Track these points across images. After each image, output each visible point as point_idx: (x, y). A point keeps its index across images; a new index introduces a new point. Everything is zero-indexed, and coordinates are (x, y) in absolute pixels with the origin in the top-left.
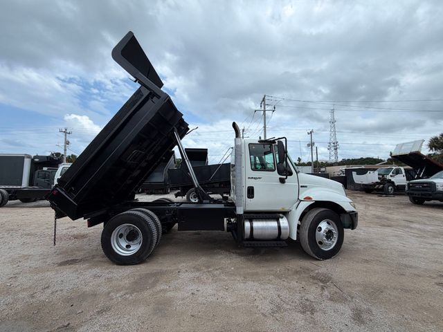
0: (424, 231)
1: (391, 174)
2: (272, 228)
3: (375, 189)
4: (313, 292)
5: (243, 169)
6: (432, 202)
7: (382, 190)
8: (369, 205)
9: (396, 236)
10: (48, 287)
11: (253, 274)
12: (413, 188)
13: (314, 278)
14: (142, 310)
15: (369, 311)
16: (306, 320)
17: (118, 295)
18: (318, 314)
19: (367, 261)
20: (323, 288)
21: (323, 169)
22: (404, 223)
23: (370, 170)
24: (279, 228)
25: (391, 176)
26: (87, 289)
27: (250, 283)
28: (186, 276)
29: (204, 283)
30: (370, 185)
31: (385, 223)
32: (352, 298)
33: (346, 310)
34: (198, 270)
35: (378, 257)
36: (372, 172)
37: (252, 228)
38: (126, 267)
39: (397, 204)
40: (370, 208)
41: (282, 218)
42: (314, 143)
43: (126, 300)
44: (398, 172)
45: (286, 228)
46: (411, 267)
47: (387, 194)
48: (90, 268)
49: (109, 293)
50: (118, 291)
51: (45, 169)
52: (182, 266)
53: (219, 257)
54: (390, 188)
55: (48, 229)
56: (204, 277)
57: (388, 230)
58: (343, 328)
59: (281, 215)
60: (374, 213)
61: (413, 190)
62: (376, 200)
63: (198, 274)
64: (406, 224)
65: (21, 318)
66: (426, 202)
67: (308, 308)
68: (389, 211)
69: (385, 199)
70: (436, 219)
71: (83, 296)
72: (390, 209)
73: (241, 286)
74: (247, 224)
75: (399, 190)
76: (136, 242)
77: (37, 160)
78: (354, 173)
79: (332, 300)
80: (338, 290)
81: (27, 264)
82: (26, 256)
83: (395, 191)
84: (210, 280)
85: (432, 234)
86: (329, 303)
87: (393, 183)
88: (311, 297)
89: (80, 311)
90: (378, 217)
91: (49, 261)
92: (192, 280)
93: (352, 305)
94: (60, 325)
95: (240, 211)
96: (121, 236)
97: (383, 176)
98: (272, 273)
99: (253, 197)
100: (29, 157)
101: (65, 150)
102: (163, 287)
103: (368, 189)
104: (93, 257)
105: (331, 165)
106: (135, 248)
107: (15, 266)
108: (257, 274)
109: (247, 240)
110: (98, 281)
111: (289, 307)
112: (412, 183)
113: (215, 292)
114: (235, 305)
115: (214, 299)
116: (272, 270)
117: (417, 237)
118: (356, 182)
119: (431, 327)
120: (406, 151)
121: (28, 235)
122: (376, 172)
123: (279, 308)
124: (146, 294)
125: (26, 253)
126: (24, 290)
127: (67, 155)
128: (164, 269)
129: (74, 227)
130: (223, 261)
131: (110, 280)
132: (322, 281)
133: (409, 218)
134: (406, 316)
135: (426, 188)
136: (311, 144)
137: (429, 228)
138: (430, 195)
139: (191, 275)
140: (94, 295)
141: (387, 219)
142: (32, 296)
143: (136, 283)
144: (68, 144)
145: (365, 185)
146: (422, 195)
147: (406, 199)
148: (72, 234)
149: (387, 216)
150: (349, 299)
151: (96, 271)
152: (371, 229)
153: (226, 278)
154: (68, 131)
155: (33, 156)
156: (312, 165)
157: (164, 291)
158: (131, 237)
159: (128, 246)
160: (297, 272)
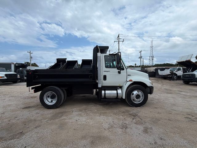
0: (186, 96)
1: (176, 70)
2: (114, 94)
3: (168, 78)
4: (129, 120)
5: (102, 67)
6: (193, 83)
7: (171, 78)
8: (164, 84)
9: (172, 97)
10: (16, 117)
11: (104, 113)
12: (185, 77)
13: (130, 115)
14: (54, 127)
15: (151, 128)
16: (122, 131)
17: (45, 121)
18: (128, 129)
19: (156, 108)
20: (133, 119)
21: (146, 69)
22: (177, 92)
23: (166, 68)
24: (117, 93)
25: (176, 71)
26: (33, 118)
27: (102, 116)
28: (75, 113)
29: (82, 116)
30: (166, 76)
31: (169, 92)
32: (145, 123)
33: (141, 128)
34: (81, 111)
35: (161, 106)
36: (167, 70)
37: (105, 93)
38: (50, 110)
39: (177, 84)
40: (164, 86)
41: (119, 89)
42: (142, 57)
43: (48, 122)
44: (179, 70)
45: (120, 94)
46: (175, 110)
47: (174, 80)
48: (35, 110)
49: (41, 120)
50: (45, 119)
51: (21, 69)
52: (74, 109)
53: (91, 106)
54: (175, 77)
55: (21, 94)
56: (83, 114)
57: (169, 95)
58: (137, 135)
59: (119, 88)
60: (165, 88)
61: (184, 77)
62: (167, 82)
63: (80, 113)
64: (179, 92)
65: (3, 129)
66: (190, 83)
67: (125, 127)
68: (172, 87)
69: (172, 82)
70: (193, 90)
71: (31, 121)
72: (173, 86)
73: (98, 117)
74: (103, 92)
75: (179, 78)
76: (55, 99)
77: (17, 65)
78: (159, 70)
79: (136, 124)
80: (140, 120)
81: (10, 108)
82: (9, 105)
83: (177, 78)
84: (85, 115)
85: (189, 96)
86: (134, 125)
87: (177, 74)
88: (127, 122)
89: (28, 127)
90: (166, 89)
91: (19, 107)
92: (78, 115)
93: (144, 126)
94: (19, 132)
95: (100, 86)
96: (48, 97)
97: (172, 71)
98: (113, 112)
99: (106, 80)
100: (13, 64)
101: (31, 61)
102: (64, 118)
103: (165, 77)
104: (38, 105)
105: (150, 67)
106: (54, 102)
107: (4, 109)
108: (106, 113)
109: (103, 98)
110: (38, 115)
111: (116, 126)
112: (184, 74)
113: (86, 120)
114: (93, 125)
115: (85, 123)
116: (113, 111)
117: (182, 98)
118: (159, 74)
119: (177, 135)
120: (184, 60)
121: (12, 96)
122: (169, 70)
123: (112, 127)
124: (57, 120)
125: (10, 104)
126: (6, 118)
127: (32, 63)
128: (66, 111)
129: (32, 93)
130: (92, 108)
131: (42, 115)
132: (134, 116)
133: (181, 90)
134: (167, 130)
135: (191, 77)
136: (141, 57)
137: (189, 94)
138: (192, 80)
139: (77, 113)
140: (35, 120)
141: (170, 90)
142: (9, 121)
143: (53, 116)
144: (31, 58)
145: (164, 75)
146: (188, 79)
147: (181, 82)
148: (30, 96)
149: (171, 89)
150: (144, 123)
151: (38, 111)
152: (162, 95)
153: (92, 114)
154: (31, 52)
155: (15, 63)
156: (141, 67)
157: (65, 119)
158: (53, 97)
159: (52, 101)
160: (123, 112)
